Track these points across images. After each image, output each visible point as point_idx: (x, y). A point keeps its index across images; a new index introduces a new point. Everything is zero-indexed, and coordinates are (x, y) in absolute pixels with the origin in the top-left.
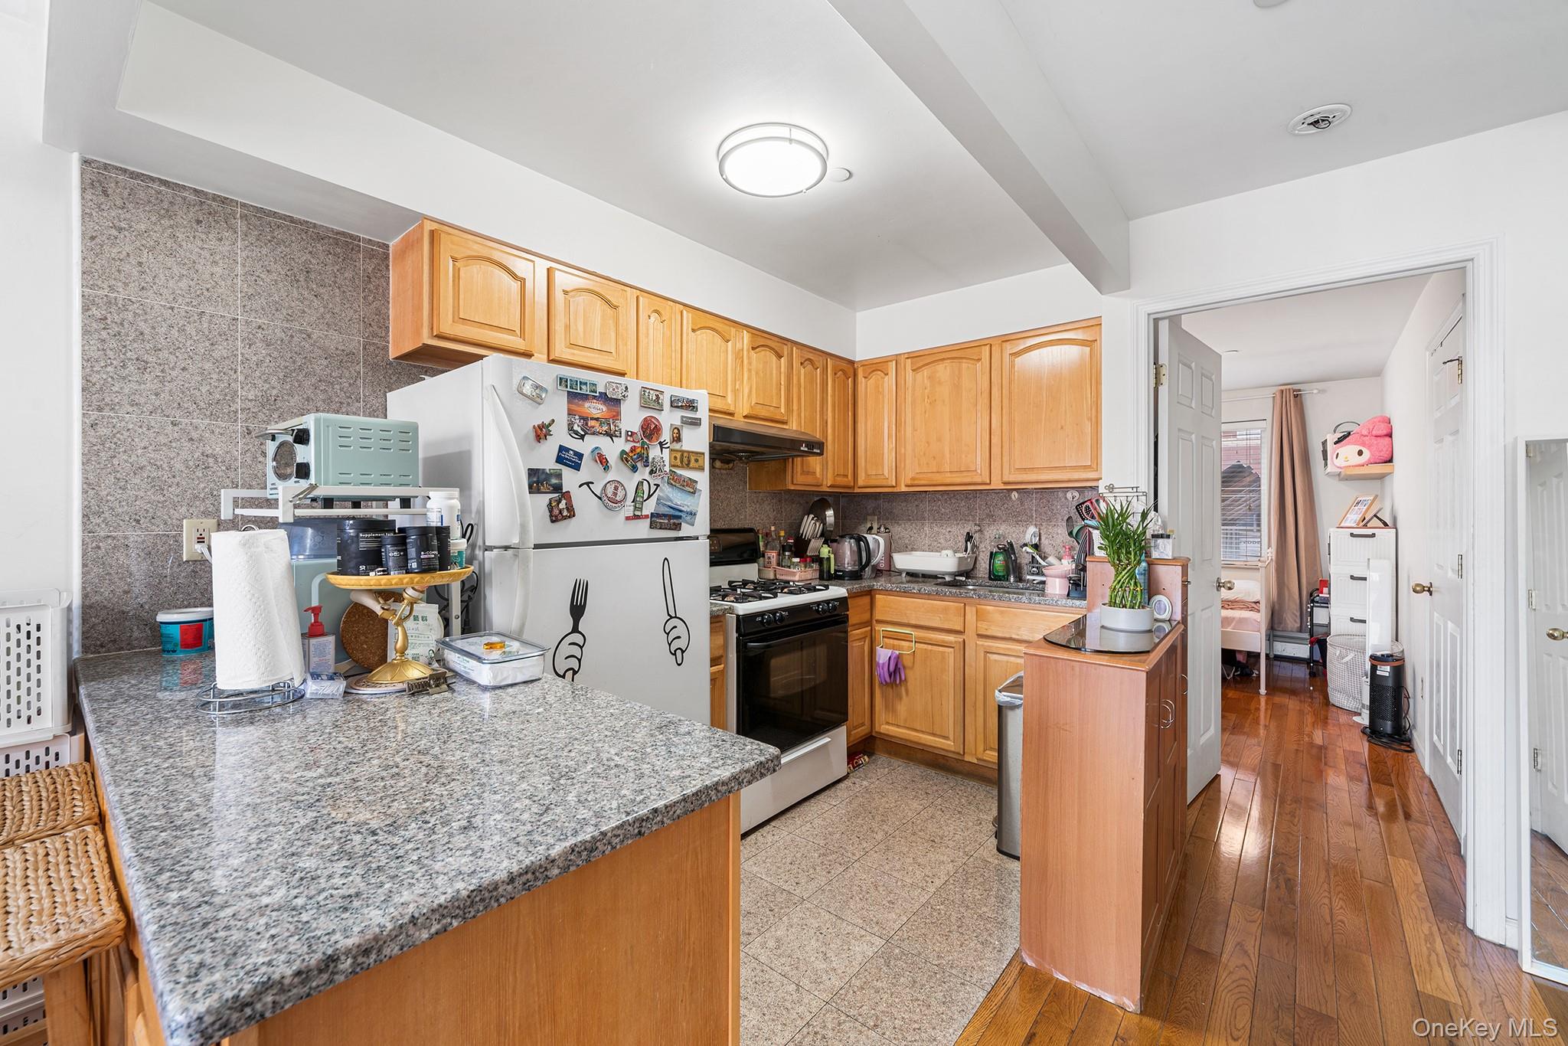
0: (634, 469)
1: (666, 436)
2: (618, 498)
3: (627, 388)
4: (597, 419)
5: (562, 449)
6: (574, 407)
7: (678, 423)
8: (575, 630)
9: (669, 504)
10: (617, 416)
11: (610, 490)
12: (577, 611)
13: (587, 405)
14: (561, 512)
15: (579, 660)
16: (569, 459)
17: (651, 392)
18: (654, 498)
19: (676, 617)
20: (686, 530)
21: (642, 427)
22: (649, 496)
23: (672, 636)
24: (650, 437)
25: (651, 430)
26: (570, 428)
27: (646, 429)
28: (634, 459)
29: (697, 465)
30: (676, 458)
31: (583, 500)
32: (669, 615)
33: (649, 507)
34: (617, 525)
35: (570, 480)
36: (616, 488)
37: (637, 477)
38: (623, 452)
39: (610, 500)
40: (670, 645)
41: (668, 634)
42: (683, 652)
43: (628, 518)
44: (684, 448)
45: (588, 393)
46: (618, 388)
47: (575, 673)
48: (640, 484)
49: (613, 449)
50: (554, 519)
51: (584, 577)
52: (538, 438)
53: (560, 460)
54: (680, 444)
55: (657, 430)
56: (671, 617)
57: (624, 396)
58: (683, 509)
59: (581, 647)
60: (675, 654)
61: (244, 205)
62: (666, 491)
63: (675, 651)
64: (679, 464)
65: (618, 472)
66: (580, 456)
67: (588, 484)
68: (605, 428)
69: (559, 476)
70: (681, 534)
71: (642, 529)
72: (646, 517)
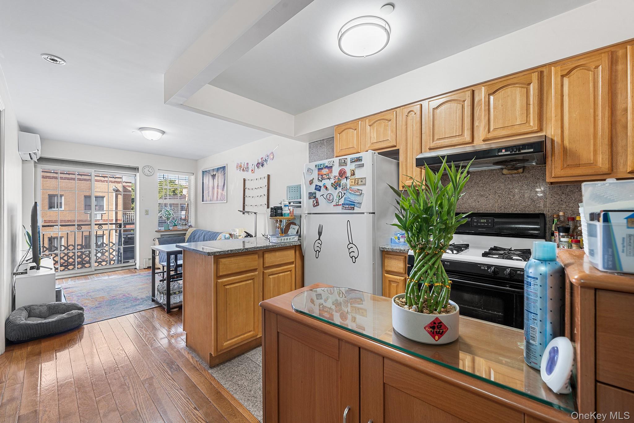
0: (336, 189)
1: (348, 174)
2: (331, 199)
3: (334, 162)
4: (325, 175)
5: (316, 185)
6: (320, 173)
7: (353, 168)
8: (319, 239)
9: (349, 200)
10: (331, 172)
11: (328, 196)
12: (320, 234)
13: (323, 171)
14: (317, 204)
15: (320, 249)
16: (318, 188)
17: (342, 160)
18: (343, 198)
19: (352, 243)
20: (356, 210)
21: (339, 173)
22: (342, 198)
23: (351, 250)
24: (342, 176)
25: (342, 174)
26: (318, 179)
27: (341, 174)
28: (336, 185)
29: (362, 183)
30: (352, 182)
31: (321, 200)
32: (350, 242)
33: (342, 201)
34: (331, 208)
35: (318, 194)
36: (330, 196)
37: (337, 191)
38: (332, 183)
39: (329, 200)
40: (350, 253)
41: (349, 249)
42: (355, 258)
43: (334, 206)
44: (356, 178)
45: (322, 167)
46: (331, 163)
47: (319, 252)
48: (339, 193)
49: (328, 183)
50: (314, 206)
51: (322, 224)
52: (310, 184)
53: (316, 189)
54: (354, 176)
55: (345, 172)
56: (350, 243)
57: (333, 165)
58: (355, 201)
59: (321, 245)
60: (352, 258)
61: (326, 139)
62: (348, 195)
63: (352, 257)
64: (354, 184)
65: (331, 190)
66: (320, 187)
67: (322, 195)
68: (328, 177)
69: (315, 193)
70: (354, 211)
71: (339, 209)
72: (341, 205)
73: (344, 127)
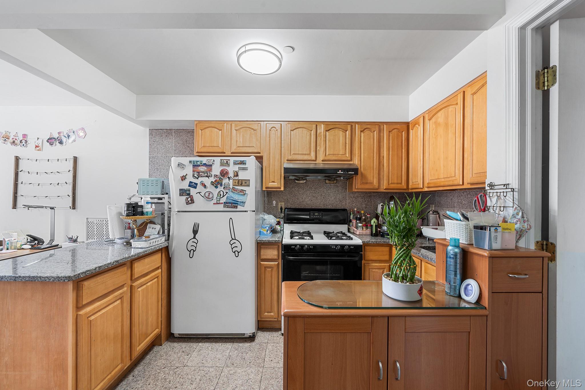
0: (216, 187)
1: (231, 175)
2: (210, 197)
3: (214, 161)
4: (203, 172)
5: (190, 182)
6: (195, 169)
7: (237, 170)
8: (194, 238)
9: (232, 199)
10: (211, 170)
11: (207, 195)
12: (195, 232)
13: (199, 168)
14: (191, 201)
15: (196, 248)
16: (193, 185)
17: (224, 160)
18: (225, 197)
19: (235, 239)
20: (240, 208)
21: (220, 173)
22: (223, 196)
23: (233, 246)
24: (224, 176)
25: (224, 174)
26: (193, 176)
27: (222, 173)
28: (216, 184)
29: (246, 184)
30: (235, 182)
31: (196, 197)
32: (232, 238)
33: (223, 200)
34: (210, 206)
35: (193, 191)
36: (209, 194)
37: (218, 190)
38: (212, 182)
39: (208, 197)
40: (232, 249)
41: (231, 245)
42: (238, 252)
43: (214, 204)
44: (239, 179)
45: (199, 164)
46: (210, 161)
47: (194, 251)
48: (220, 192)
49: (208, 181)
50: (188, 203)
51: (198, 222)
52: (182, 180)
53: (189, 186)
54: (238, 177)
55: (227, 173)
56: (233, 239)
57: (213, 163)
58: (239, 201)
59: (196, 244)
60: (235, 252)
61: (174, 129)
62: (231, 194)
63: (235, 251)
64: (237, 184)
65: (210, 188)
66: (197, 184)
67: (199, 193)
68: (206, 174)
69: (189, 191)
70: (238, 210)
71: (221, 207)
72: (222, 203)
73: (207, 125)
